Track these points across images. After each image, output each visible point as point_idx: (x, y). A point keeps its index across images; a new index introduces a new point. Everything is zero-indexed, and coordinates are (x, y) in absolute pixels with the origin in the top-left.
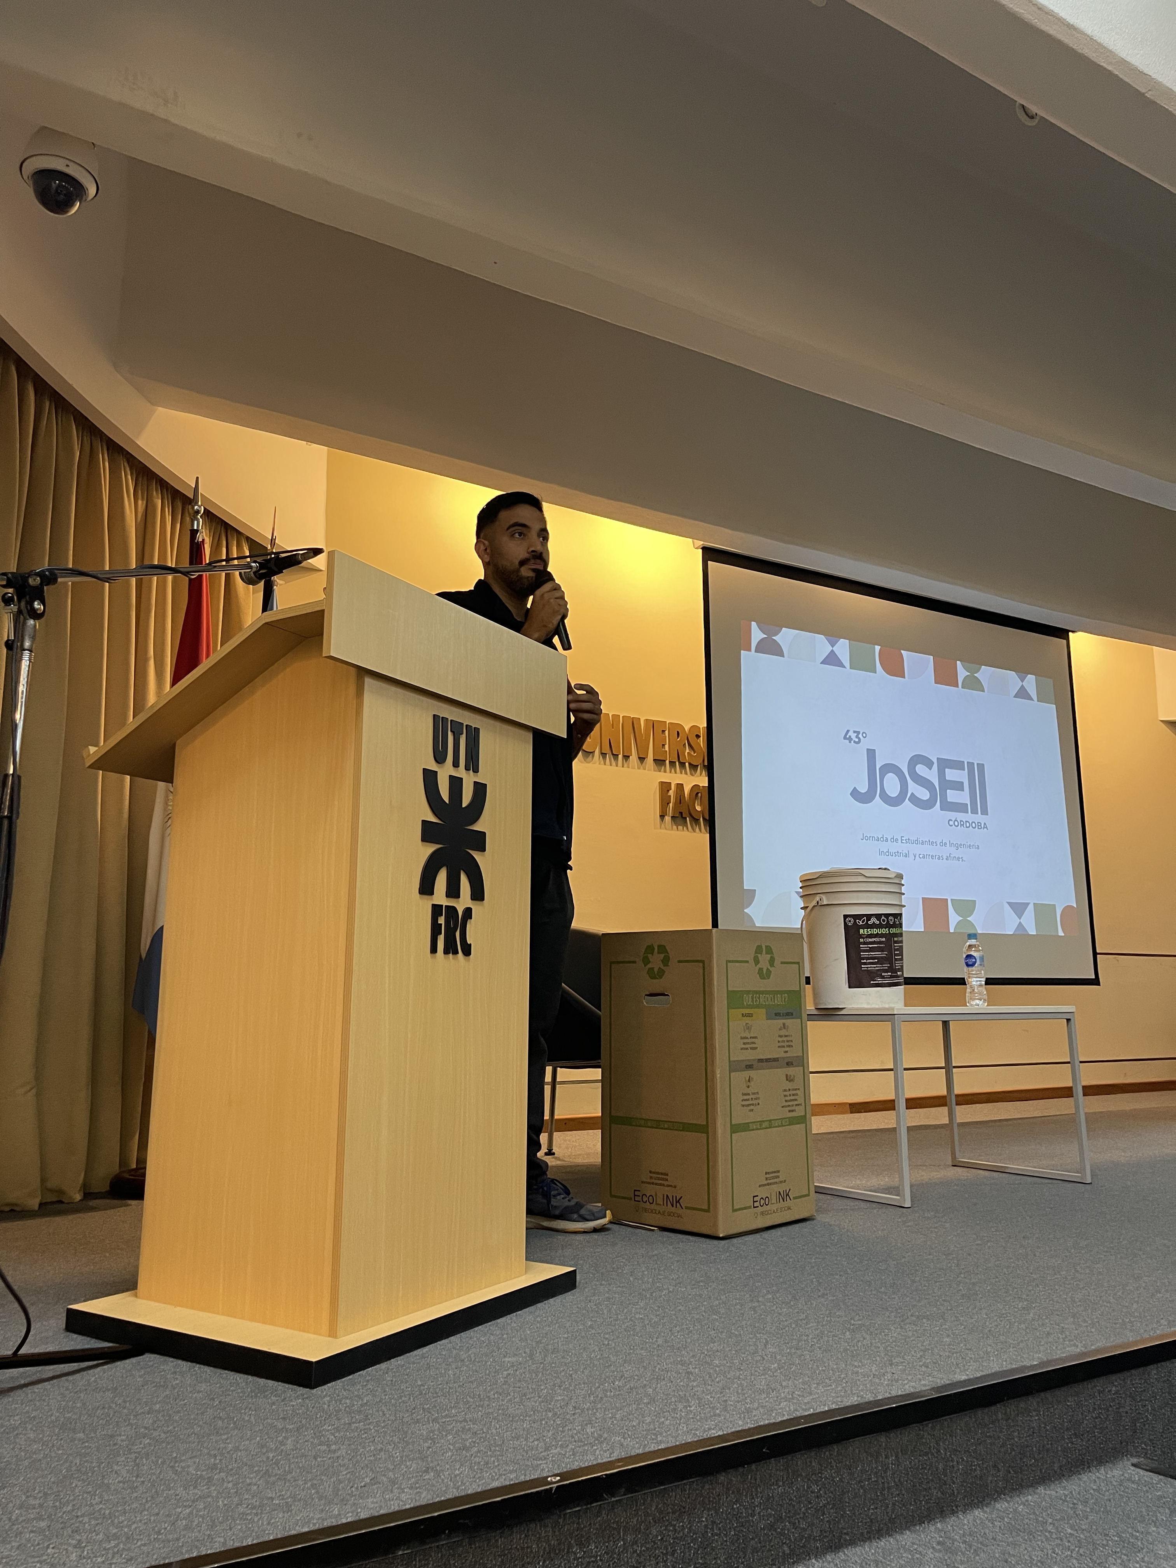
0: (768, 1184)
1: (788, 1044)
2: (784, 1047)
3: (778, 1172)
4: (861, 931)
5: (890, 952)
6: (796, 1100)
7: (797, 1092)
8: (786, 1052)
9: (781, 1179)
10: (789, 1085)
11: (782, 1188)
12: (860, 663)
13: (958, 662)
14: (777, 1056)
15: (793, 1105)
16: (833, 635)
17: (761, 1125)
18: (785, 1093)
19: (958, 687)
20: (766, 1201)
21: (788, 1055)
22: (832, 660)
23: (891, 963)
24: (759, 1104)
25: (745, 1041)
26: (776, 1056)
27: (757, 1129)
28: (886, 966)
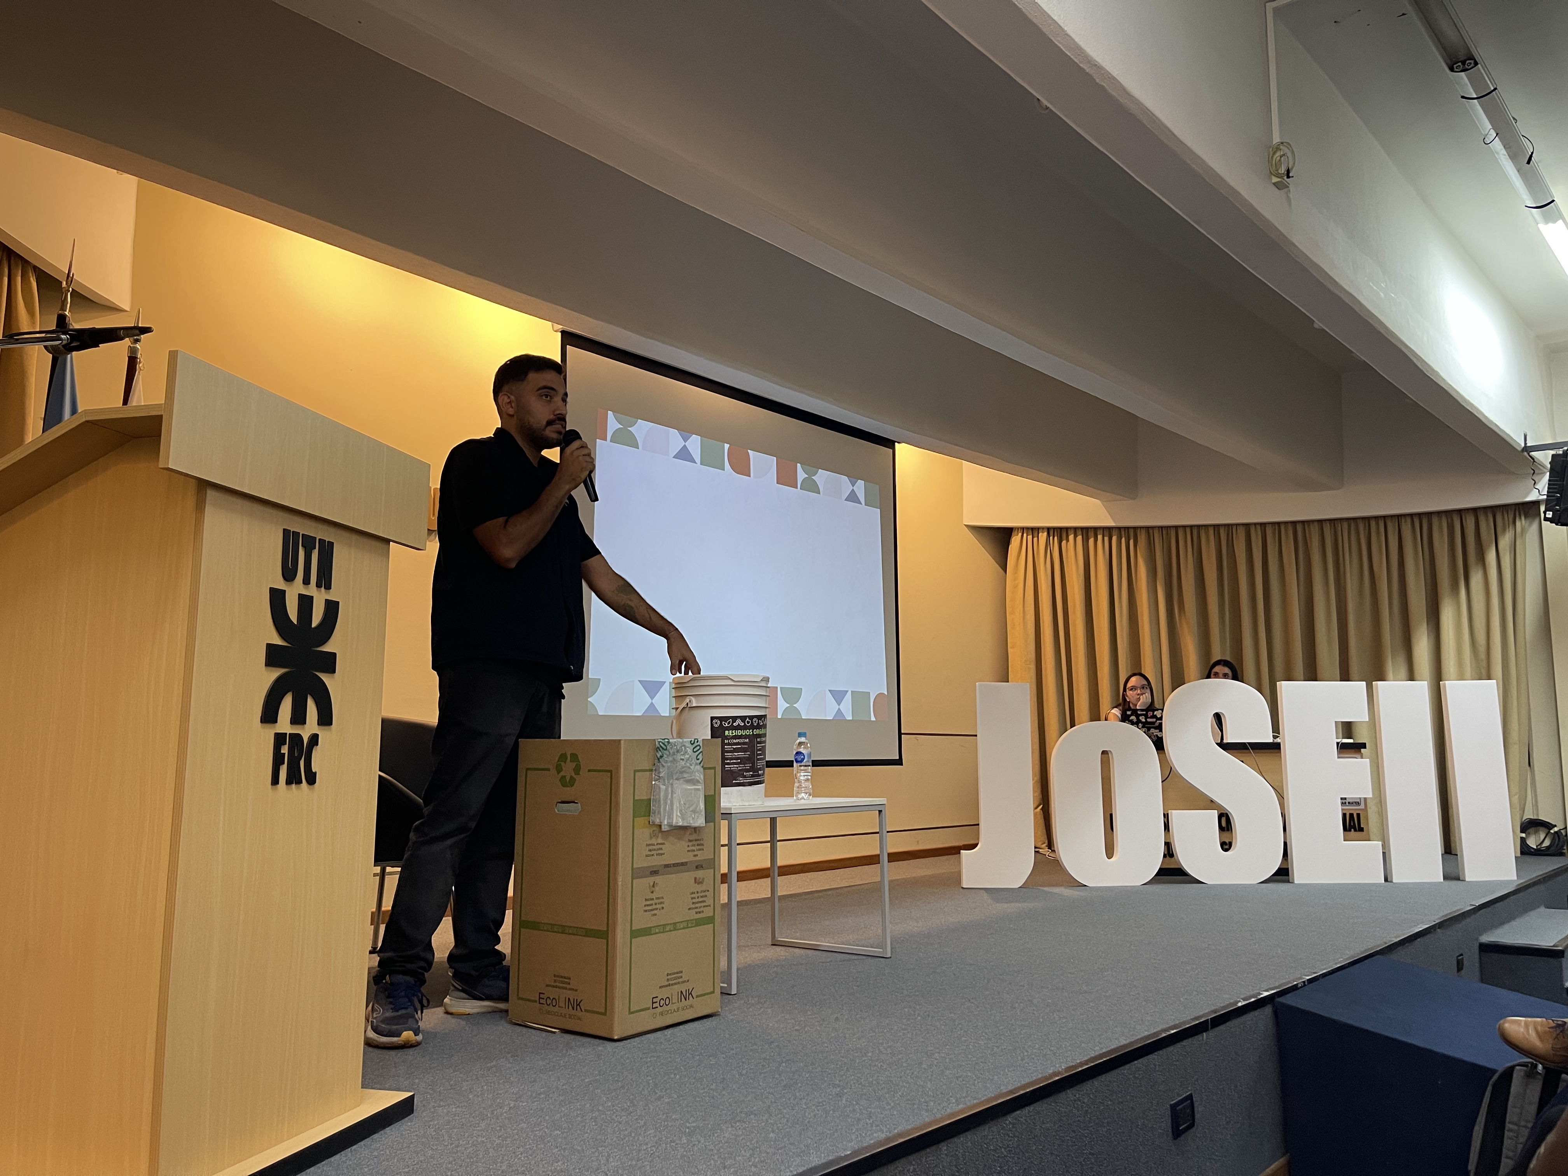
0: (669, 985)
1: (698, 847)
2: (694, 851)
3: (682, 972)
4: (727, 733)
5: (753, 753)
6: (704, 901)
7: (706, 893)
8: (695, 856)
9: (685, 978)
10: (699, 888)
11: (684, 988)
12: (710, 460)
13: (799, 465)
14: (686, 861)
15: (700, 907)
16: (686, 431)
17: (663, 929)
18: (693, 896)
19: (797, 488)
20: (667, 1001)
21: (697, 858)
22: (684, 455)
23: (753, 763)
24: (663, 908)
25: (651, 847)
26: (684, 861)
27: (660, 932)
28: (748, 766)
